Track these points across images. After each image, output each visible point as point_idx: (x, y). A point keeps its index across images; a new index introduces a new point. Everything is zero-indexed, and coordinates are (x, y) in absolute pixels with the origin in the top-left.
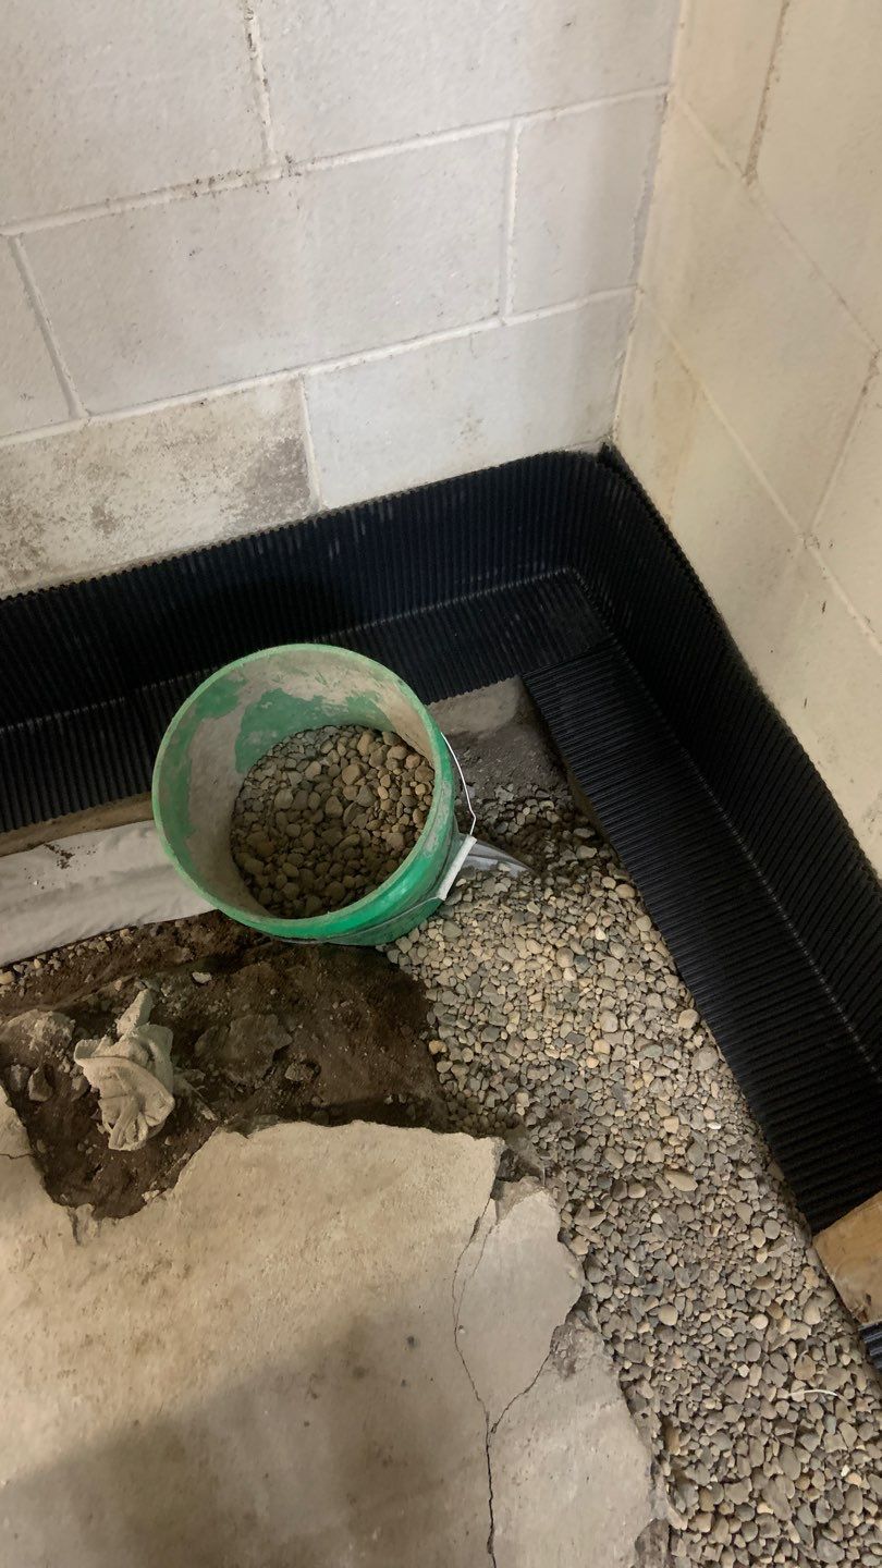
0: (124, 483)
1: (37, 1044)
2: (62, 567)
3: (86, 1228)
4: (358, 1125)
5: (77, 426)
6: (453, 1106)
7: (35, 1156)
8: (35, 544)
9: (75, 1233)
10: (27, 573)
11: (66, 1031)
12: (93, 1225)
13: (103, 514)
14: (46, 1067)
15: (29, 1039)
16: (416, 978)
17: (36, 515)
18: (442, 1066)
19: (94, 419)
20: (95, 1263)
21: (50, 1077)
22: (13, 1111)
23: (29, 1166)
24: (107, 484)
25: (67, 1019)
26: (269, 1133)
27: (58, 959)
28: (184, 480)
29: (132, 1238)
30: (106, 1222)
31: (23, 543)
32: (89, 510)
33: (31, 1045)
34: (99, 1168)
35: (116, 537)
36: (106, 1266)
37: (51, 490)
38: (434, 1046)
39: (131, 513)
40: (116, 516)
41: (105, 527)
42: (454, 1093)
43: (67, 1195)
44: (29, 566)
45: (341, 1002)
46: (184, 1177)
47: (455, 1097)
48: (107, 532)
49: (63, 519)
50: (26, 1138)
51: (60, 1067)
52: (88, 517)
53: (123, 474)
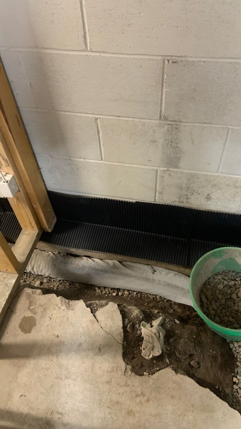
0: (219, 191)
1: (134, 316)
2: (191, 204)
3: (128, 372)
4: (208, 390)
5: (217, 174)
6: (235, 400)
7: (123, 345)
8: (189, 197)
9: (125, 372)
10: (183, 202)
11: (141, 317)
12: (130, 372)
13: (209, 196)
14: (133, 323)
15: (132, 314)
16: (235, 356)
17: (194, 191)
18: (235, 386)
19: (222, 174)
20: (127, 383)
21: (133, 326)
22: (122, 330)
23: (121, 346)
24: (215, 190)
25: (143, 314)
26: (182, 376)
27: (140, 295)
28: (235, 196)
29: (138, 382)
30: (133, 374)
31: (187, 195)
32: (207, 194)
33: (132, 316)
34: (136, 358)
35: (209, 202)
36: (129, 385)
37: (201, 186)
38: (235, 379)
39: (216, 198)
40: (212, 197)
41: (208, 199)
42: (236, 397)
43: (127, 360)
44: (185, 201)
45: (213, 351)
46: (157, 374)
47: (236, 398)
48: (207, 200)
49: (199, 194)
50: (123, 339)
51: (136, 326)
52: (205, 196)
53: (220, 189)
